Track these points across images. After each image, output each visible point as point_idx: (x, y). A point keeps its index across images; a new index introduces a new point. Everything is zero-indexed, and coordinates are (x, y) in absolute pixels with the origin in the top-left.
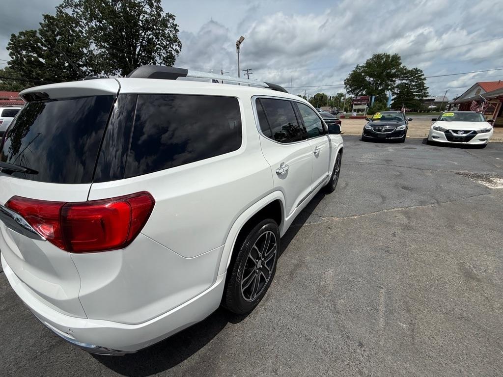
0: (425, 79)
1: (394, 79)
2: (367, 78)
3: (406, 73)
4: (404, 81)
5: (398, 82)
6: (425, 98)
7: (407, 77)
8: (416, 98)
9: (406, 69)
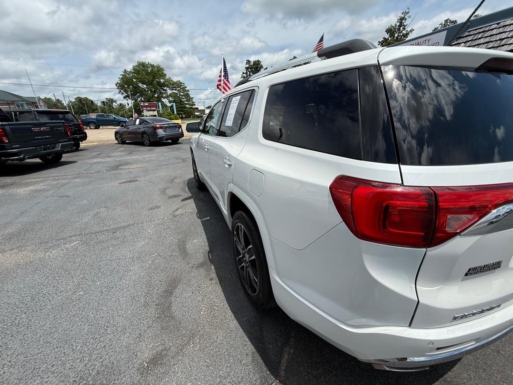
0: (188, 91)
1: (165, 88)
2: (140, 85)
3: (173, 84)
4: (174, 91)
5: (169, 92)
6: (194, 107)
7: (175, 87)
8: (187, 106)
9: (172, 80)
